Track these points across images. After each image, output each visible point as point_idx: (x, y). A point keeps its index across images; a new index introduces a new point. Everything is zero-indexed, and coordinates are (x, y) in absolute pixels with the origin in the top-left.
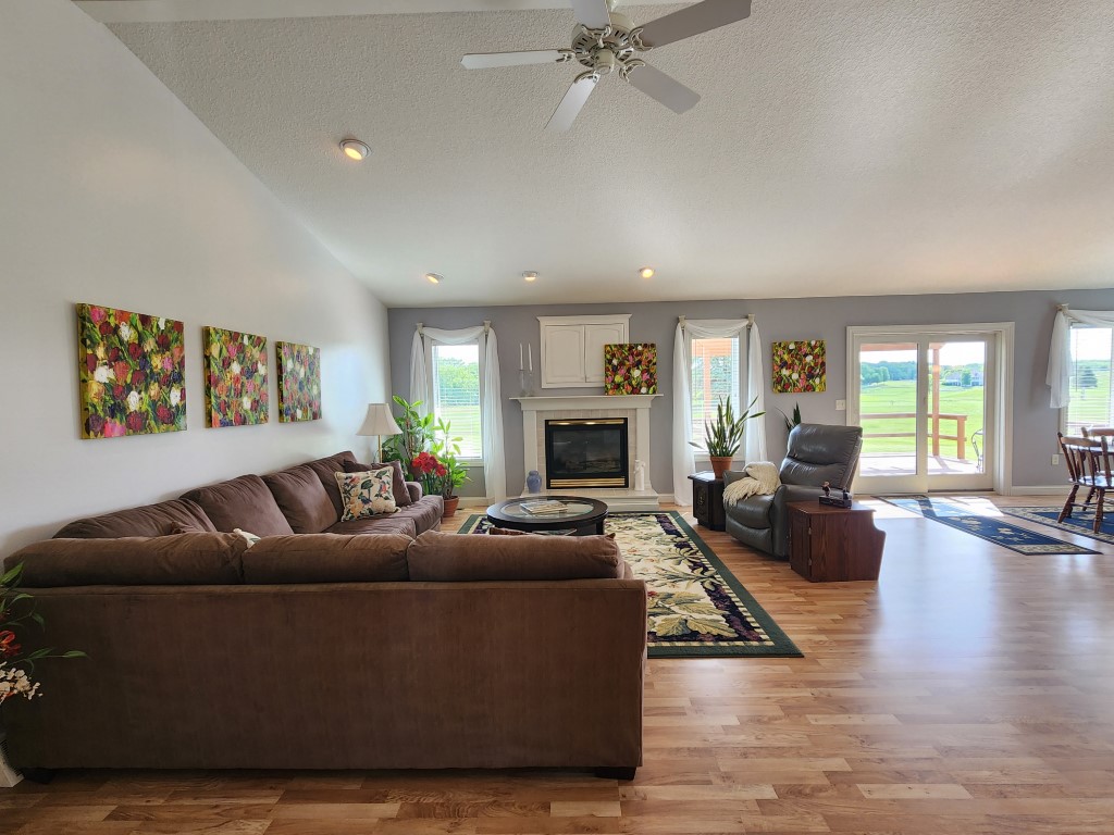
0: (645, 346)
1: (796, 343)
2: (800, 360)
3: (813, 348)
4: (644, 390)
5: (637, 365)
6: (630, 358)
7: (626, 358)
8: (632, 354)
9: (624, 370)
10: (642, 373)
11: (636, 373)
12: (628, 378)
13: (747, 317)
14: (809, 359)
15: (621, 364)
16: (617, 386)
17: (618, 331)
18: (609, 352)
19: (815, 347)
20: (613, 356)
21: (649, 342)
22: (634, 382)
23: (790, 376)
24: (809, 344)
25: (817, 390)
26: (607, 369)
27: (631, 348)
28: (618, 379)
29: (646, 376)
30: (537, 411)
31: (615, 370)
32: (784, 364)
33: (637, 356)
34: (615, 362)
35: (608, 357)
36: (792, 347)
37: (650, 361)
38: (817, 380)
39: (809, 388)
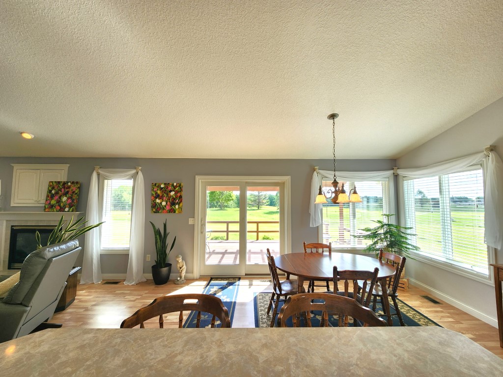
0: (73, 183)
1: (165, 184)
2: (167, 194)
3: (175, 187)
4: (67, 209)
5: (65, 194)
6: (63, 190)
7: (60, 190)
8: (64, 188)
9: (57, 197)
10: (68, 199)
11: (64, 199)
12: (59, 202)
13: (135, 168)
14: (172, 193)
15: (57, 193)
16: (52, 207)
17: (61, 174)
18: (51, 186)
19: (176, 186)
20: (53, 188)
21: (75, 181)
22: (62, 205)
23: (161, 203)
24: (173, 185)
25: (177, 212)
26: (48, 196)
27: (64, 183)
28: (53, 202)
29: (70, 201)
30: (7, 221)
31: (52, 197)
32: (157, 196)
33: (67, 188)
34: (53, 192)
35: (50, 188)
36: (162, 186)
37: (74, 192)
38: (177, 206)
39: (172, 211)
